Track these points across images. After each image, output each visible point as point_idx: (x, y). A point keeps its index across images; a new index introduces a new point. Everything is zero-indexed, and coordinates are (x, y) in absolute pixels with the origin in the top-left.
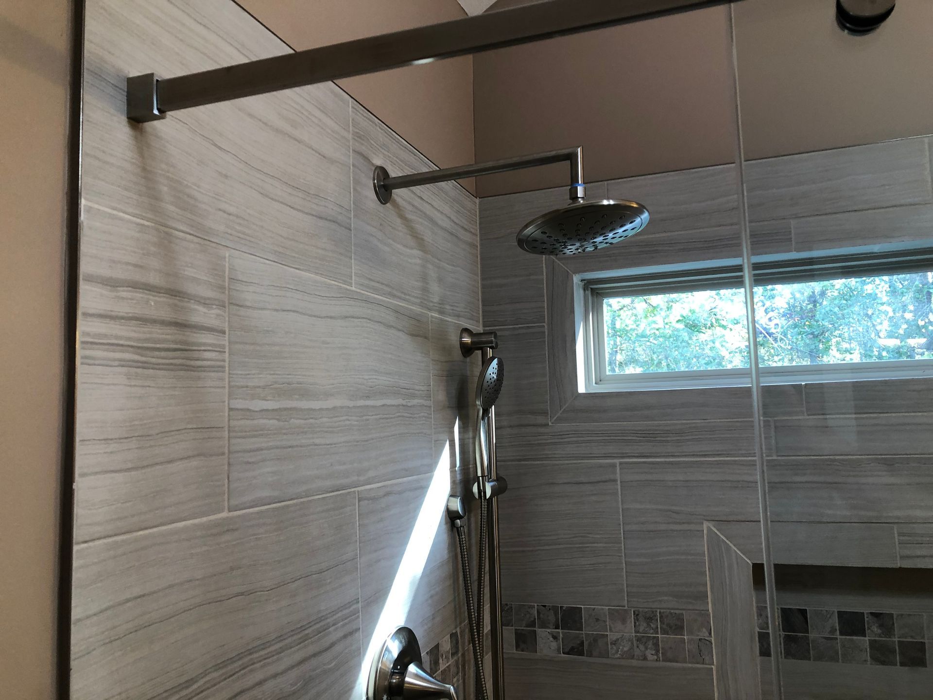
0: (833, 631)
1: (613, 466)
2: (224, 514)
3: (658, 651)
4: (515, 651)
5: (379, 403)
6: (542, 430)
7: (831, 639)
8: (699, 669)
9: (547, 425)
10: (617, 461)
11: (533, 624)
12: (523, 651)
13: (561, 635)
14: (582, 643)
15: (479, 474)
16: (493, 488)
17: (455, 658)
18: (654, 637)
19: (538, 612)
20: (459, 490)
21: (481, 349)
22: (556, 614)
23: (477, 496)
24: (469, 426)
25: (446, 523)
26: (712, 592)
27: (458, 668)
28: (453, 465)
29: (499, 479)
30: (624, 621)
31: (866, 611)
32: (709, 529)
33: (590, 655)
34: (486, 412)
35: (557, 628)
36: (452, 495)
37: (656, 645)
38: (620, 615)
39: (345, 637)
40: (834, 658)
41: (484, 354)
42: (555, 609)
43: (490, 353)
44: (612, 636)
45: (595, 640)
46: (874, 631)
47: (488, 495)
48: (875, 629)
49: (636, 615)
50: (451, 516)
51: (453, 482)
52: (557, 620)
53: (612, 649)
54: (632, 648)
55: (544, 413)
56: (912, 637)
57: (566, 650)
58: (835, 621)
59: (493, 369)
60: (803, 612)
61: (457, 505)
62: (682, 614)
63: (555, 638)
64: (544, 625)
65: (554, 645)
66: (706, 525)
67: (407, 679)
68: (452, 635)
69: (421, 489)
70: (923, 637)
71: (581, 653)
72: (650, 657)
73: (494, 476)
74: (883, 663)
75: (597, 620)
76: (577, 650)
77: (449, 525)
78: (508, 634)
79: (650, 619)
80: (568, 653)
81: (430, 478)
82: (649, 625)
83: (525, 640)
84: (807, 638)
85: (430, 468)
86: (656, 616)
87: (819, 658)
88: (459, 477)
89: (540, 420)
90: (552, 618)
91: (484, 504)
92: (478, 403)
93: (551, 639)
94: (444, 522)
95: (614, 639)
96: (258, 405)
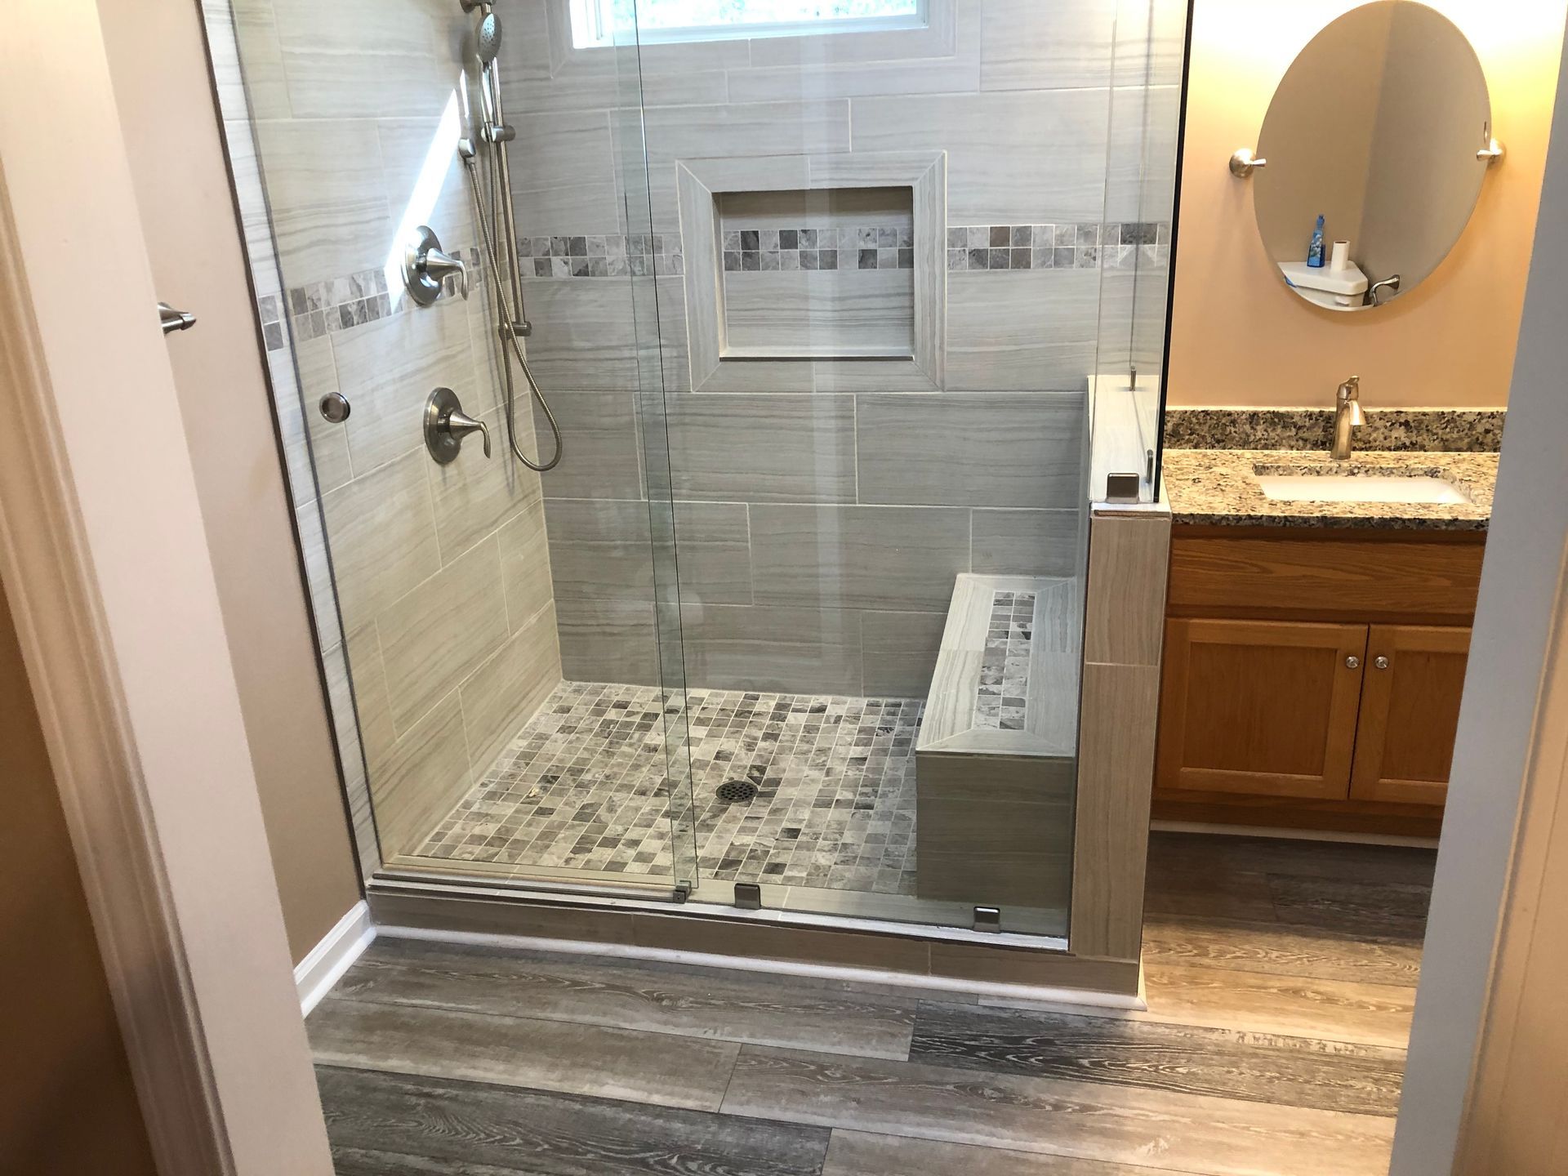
0: (776, 246)
1: (604, 115)
2: (290, 120)
3: (643, 267)
4: (535, 276)
5: (384, 53)
6: (544, 83)
7: (774, 252)
8: (673, 279)
9: (548, 79)
10: (608, 110)
11: (547, 253)
12: (541, 276)
13: (571, 261)
14: (587, 266)
15: (485, 121)
16: (497, 134)
17: (477, 268)
18: (640, 257)
19: (552, 243)
20: (470, 134)
21: (480, 4)
22: (566, 244)
23: (485, 139)
24: (473, 78)
25: (459, 160)
26: (683, 217)
27: (480, 277)
28: (462, 114)
29: (504, 127)
30: (618, 245)
31: (798, 229)
32: (679, 166)
33: (593, 275)
34: (486, 65)
35: (567, 255)
36: (464, 138)
37: (642, 263)
38: (613, 241)
39: (380, 218)
40: (775, 268)
41: (483, 10)
42: (564, 239)
43: (488, 8)
44: (609, 259)
45: (597, 263)
46: (803, 245)
47: (494, 138)
48: (803, 241)
49: (627, 240)
50: (465, 156)
51: (464, 128)
52: (567, 249)
53: (610, 269)
54: (624, 268)
55: (546, 67)
56: (829, 247)
57: (576, 272)
58: (777, 239)
59: (489, 24)
60: (756, 233)
61: (467, 146)
62: (661, 237)
63: (566, 263)
64: (556, 254)
65: (566, 268)
66: (677, 162)
67: (429, 259)
68: (472, 250)
69: (432, 128)
70: (836, 247)
71: (588, 276)
72: (638, 273)
73: (500, 123)
74: (807, 268)
75: (598, 246)
76: (583, 272)
77: (462, 162)
78: (528, 264)
79: (637, 242)
80: (577, 275)
81: (439, 121)
82: (636, 247)
83: (542, 267)
84: (758, 253)
85: (438, 112)
86: (641, 240)
87: (766, 268)
88: (468, 124)
89: (542, 74)
90: (563, 248)
91: (493, 146)
92: (478, 56)
93: (563, 264)
94: (456, 158)
95: (611, 260)
96: (298, 50)
